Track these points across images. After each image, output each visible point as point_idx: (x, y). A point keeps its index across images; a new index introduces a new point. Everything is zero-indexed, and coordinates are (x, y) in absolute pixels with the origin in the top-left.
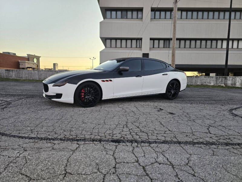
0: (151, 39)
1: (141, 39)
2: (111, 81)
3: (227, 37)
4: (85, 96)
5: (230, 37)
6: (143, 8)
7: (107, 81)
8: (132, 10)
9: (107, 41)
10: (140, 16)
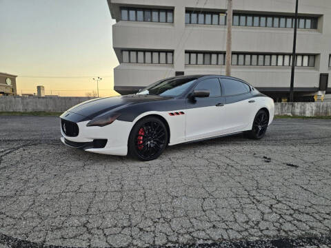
0: (186, 52)
1: (172, 52)
2: (182, 113)
3: (292, 52)
4: (144, 142)
5: (296, 52)
6: (174, 8)
7: (177, 114)
8: (159, 9)
9: (124, 52)
10: (170, 18)
